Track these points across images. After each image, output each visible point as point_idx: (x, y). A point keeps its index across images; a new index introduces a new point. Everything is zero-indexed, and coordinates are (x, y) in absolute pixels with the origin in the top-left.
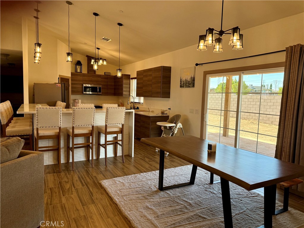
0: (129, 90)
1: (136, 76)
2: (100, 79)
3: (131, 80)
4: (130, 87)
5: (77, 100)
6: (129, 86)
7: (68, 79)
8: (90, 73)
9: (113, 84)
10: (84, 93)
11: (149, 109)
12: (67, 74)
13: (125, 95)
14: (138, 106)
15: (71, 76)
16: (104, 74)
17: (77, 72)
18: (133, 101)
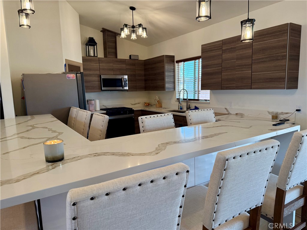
0: (173, 80)
1: (200, 54)
2: (124, 66)
3: (176, 65)
4: (174, 76)
5: (93, 101)
6: (173, 74)
7: (79, 67)
8: (109, 57)
9: (143, 73)
10: (103, 88)
11: (227, 111)
12: (77, 58)
13: (168, 88)
14: (197, 105)
15: (82, 63)
16: (128, 58)
17: (89, 56)
18: (185, 98)
